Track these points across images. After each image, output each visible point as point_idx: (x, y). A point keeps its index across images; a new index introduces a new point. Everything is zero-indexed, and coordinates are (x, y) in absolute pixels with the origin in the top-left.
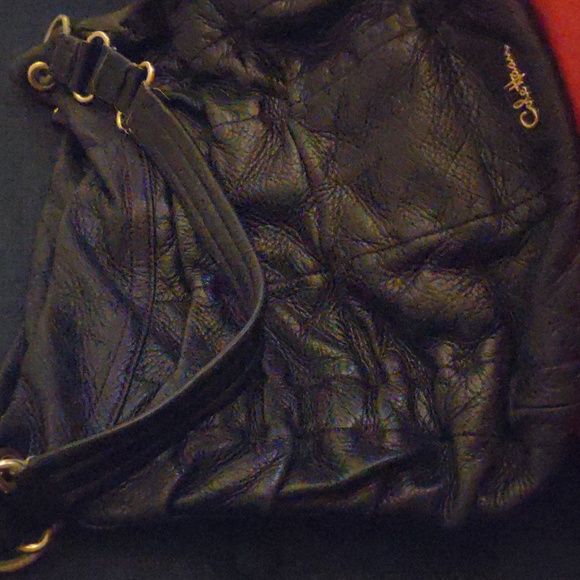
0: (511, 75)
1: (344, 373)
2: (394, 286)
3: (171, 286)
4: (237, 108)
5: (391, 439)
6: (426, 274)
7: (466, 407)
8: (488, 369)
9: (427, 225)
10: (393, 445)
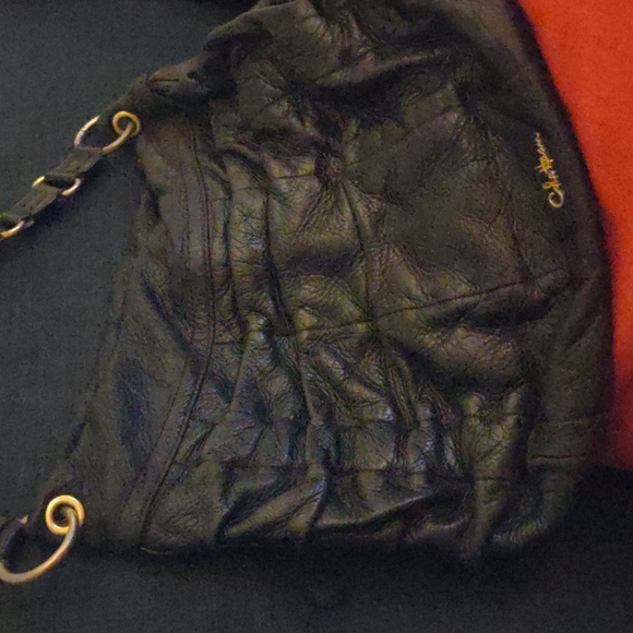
0: (541, 159)
1: (380, 417)
2: (429, 340)
3: (228, 329)
4: (294, 163)
5: (417, 481)
6: (460, 332)
7: (488, 454)
8: (510, 421)
9: (464, 288)
10: (419, 486)
